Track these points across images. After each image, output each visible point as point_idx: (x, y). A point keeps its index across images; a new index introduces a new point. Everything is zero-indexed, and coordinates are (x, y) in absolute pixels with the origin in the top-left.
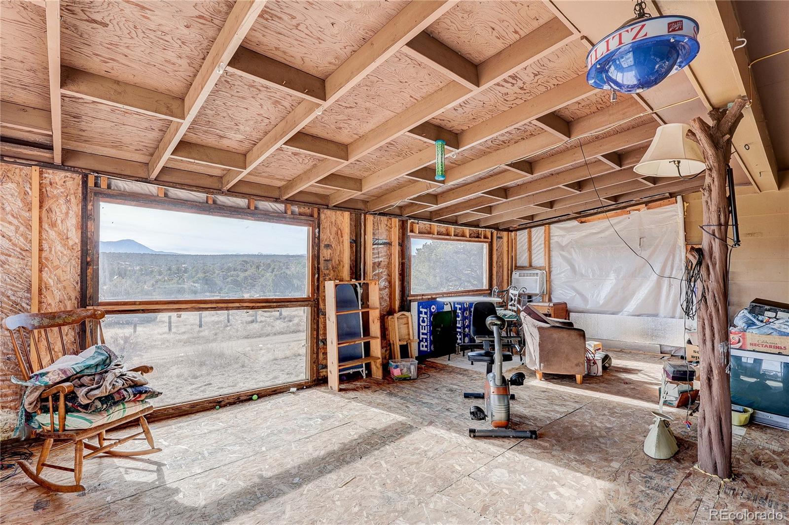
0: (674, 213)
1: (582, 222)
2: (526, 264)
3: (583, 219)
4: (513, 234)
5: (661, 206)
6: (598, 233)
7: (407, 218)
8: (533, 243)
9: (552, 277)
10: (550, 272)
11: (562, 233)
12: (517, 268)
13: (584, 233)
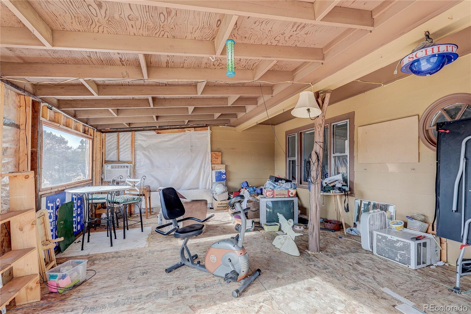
0: (206, 135)
1: (158, 133)
2: (115, 159)
3: (159, 131)
4: (104, 134)
5: (201, 130)
6: (168, 141)
7: (40, 100)
8: (120, 143)
9: (136, 168)
10: (135, 165)
11: (144, 138)
12: (107, 162)
13: (159, 140)
